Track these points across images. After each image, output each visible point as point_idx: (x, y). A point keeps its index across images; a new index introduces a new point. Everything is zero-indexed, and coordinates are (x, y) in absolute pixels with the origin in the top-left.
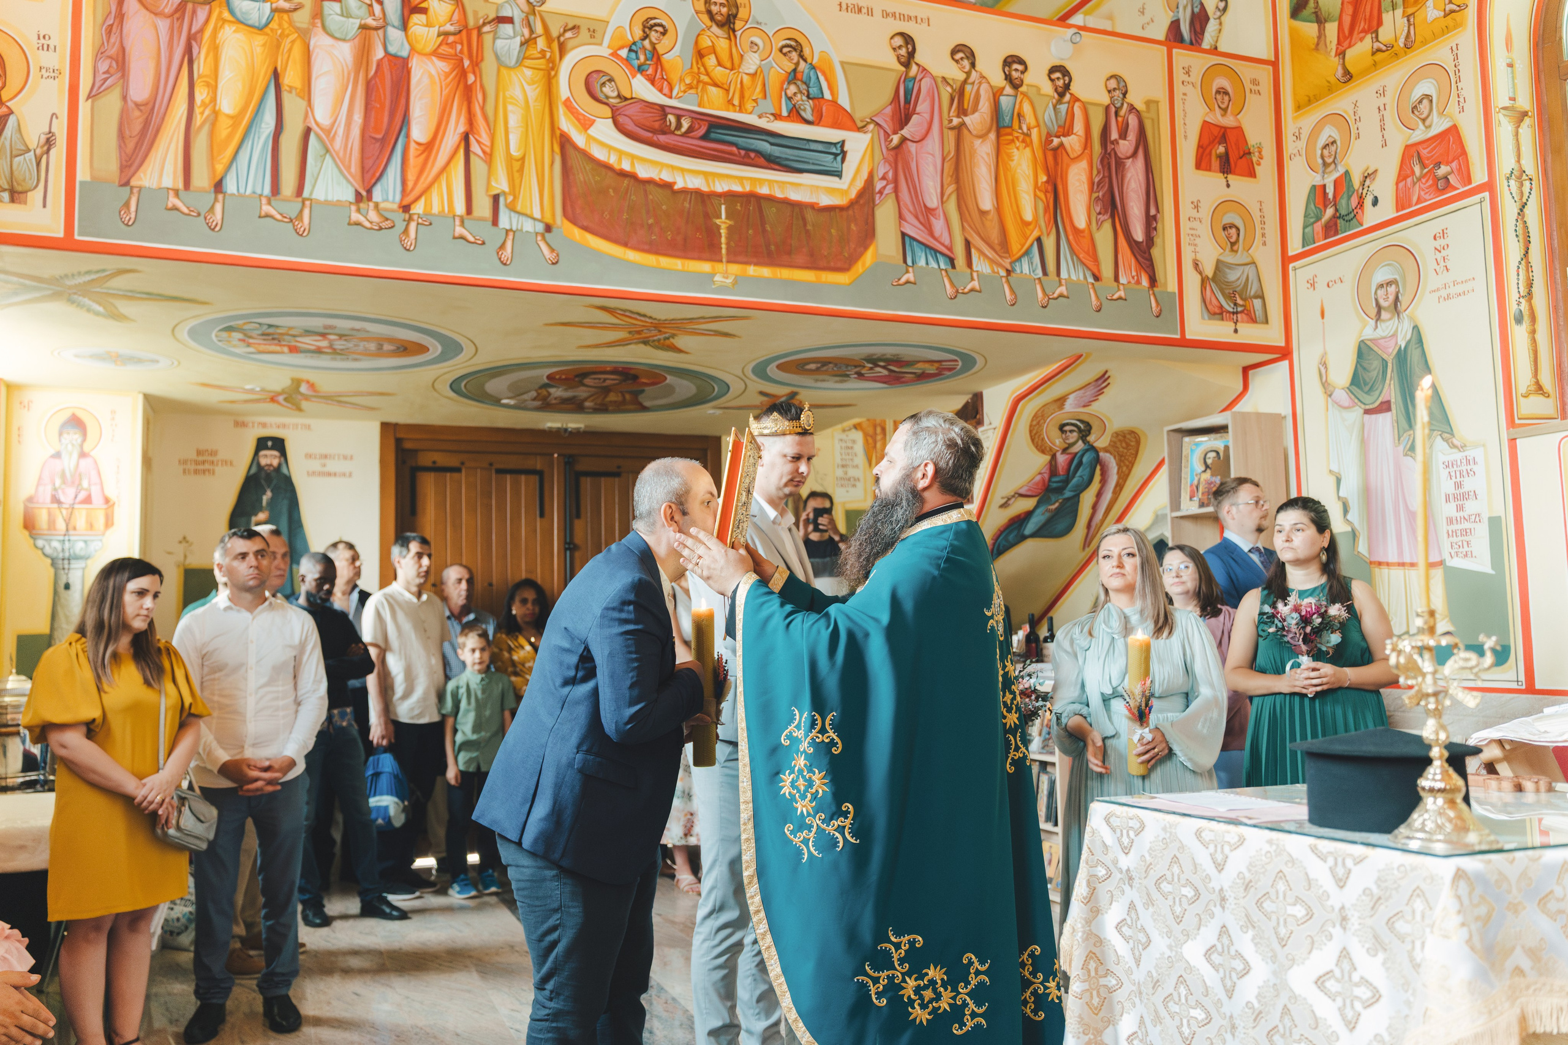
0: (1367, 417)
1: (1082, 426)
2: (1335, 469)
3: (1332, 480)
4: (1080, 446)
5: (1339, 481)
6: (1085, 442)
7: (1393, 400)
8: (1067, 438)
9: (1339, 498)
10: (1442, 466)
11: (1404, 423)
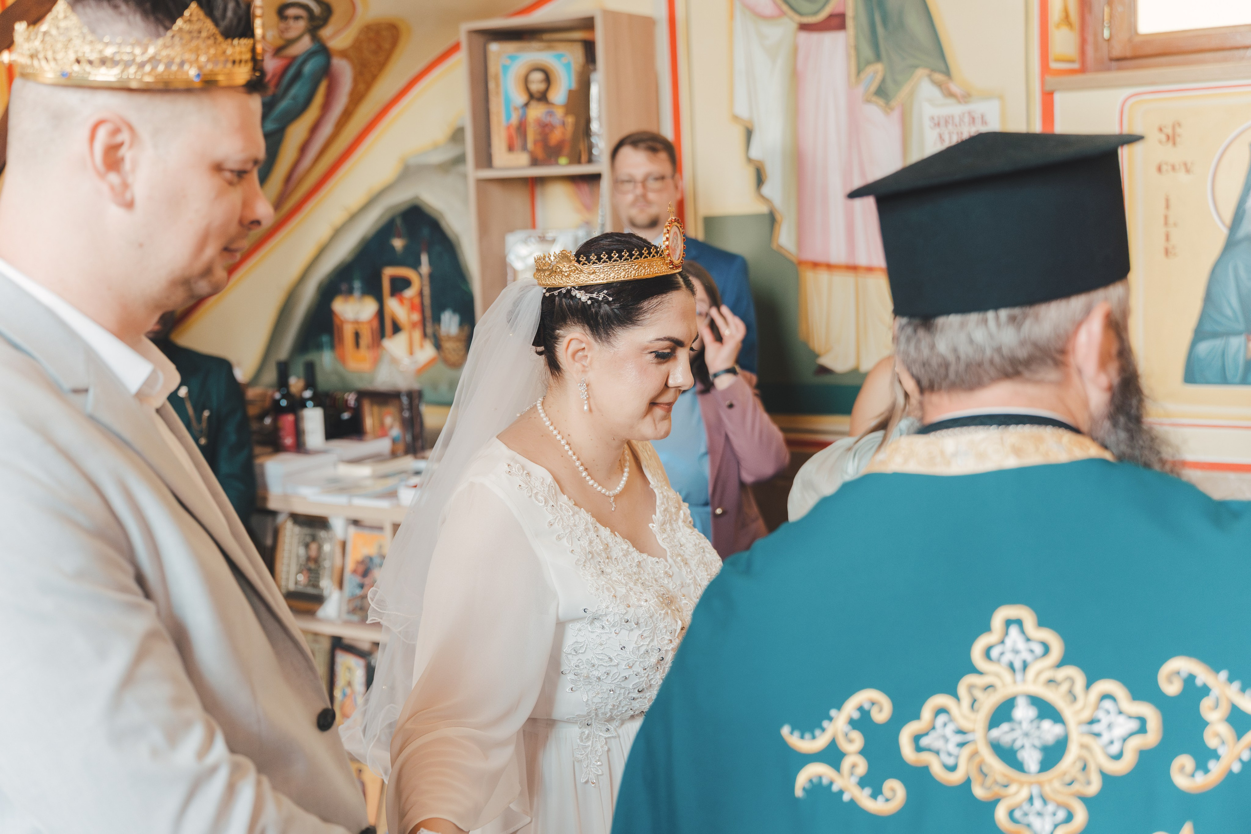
0: (804, 36)
1: (316, 9)
2: (742, 111)
3: (737, 134)
4: (305, 44)
5: (749, 134)
6: (315, 38)
7: (850, 14)
8: (287, 29)
9: (749, 160)
10: (927, 123)
11: (867, 52)
